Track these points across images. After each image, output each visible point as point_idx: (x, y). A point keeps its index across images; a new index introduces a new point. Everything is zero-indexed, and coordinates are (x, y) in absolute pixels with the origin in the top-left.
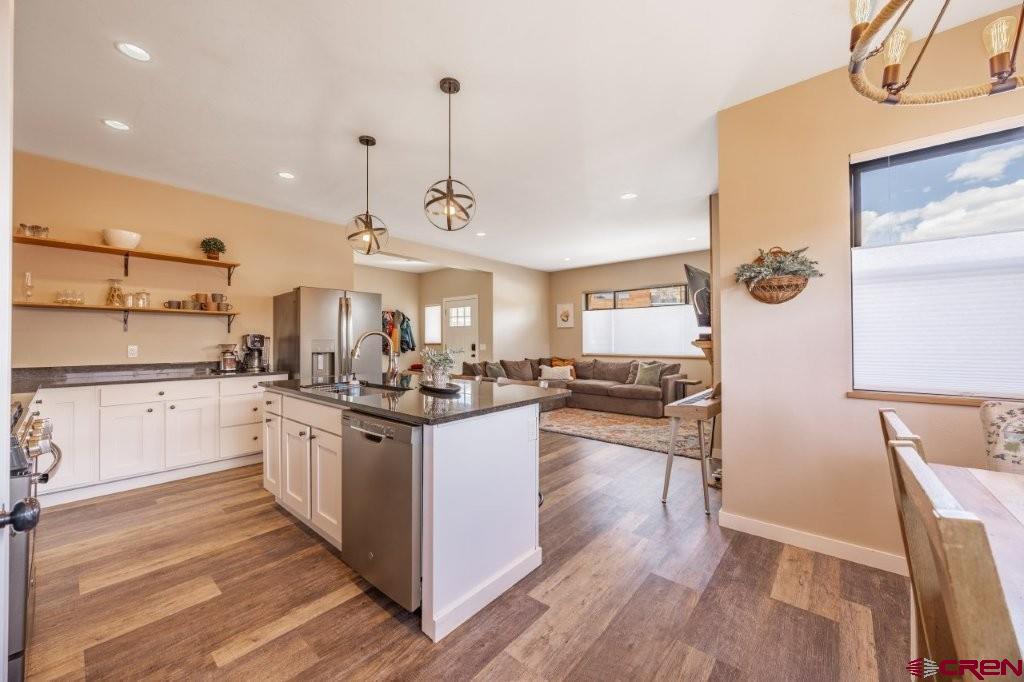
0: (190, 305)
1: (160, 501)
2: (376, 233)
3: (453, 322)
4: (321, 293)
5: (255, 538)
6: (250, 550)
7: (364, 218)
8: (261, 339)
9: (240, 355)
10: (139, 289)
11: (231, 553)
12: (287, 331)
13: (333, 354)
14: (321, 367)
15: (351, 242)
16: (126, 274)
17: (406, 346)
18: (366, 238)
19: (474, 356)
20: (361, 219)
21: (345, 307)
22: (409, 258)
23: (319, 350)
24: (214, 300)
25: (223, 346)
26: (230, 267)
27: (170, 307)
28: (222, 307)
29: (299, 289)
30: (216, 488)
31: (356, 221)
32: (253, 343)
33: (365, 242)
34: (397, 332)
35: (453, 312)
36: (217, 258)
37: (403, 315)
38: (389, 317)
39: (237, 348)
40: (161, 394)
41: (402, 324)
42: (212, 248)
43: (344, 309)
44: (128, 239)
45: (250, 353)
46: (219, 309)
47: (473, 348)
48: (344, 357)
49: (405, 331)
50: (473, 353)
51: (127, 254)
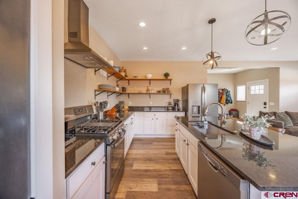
0: (162, 92)
1: (154, 143)
2: (215, 59)
3: (252, 92)
4: (195, 85)
5: (171, 170)
6: (169, 175)
7: (210, 54)
8: (178, 100)
9: (173, 105)
10: (152, 88)
11: (164, 173)
12: (185, 98)
13: (199, 107)
14: (195, 110)
15: (205, 65)
16: (150, 85)
17: (228, 101)
18: (211, 62)
19: (265, 108)
20: (209, 55)
21: (203, 89)
22: (230, 68)
23: (194, 105)
24: (167, 90)
25: (169, 102)
26: (171, 80)
27: (158, 92)
28: (169, 92)
29: (188, 85)
30: (165, 144)
31: (207, 56)
32: (176, 101)
33: (210, 64)
34: (224, 97)
35: (253, 88)
36: (167, 78)
37: (227, 90)
38: (221, 91)
39: (172, 103)
40: (155, 115)
41: (227, 93)
42: (166, 75)
43: (203, 90)
44: (150, 76)
45: (175, 104)
46: (168, 92)
47: (265, 104)
48: (203, 107)
49: (228, 96)
50: (265, 106)
51: (150, 80)
